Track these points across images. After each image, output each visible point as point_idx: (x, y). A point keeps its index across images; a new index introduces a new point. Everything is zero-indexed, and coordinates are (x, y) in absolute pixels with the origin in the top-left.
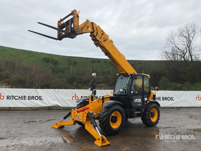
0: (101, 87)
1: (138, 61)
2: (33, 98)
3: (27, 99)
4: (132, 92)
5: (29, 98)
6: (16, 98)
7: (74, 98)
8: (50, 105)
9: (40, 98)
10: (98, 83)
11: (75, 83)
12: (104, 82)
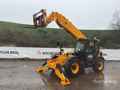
0: (69, 46)
1: (96, 30)
2: (13, 52)
3: (10, 53)
4: (87, 51)
5: (11, 53)
6: (3, 52)
7: (38, 53)
8: (23, 57)
9: (17, 53)
10: (68, 44)
11: (53, 44)
12: (71, 44)
